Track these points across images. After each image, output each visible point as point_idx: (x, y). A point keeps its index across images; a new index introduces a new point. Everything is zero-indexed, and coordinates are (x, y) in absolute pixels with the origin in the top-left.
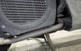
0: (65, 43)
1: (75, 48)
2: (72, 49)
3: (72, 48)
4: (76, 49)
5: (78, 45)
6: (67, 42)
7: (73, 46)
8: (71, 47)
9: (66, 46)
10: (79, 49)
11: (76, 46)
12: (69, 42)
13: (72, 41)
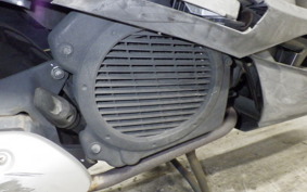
0: (221, 157)
1: (251, 170)
2: (244, 176)
3: (242, 172)
4: (254, 173)
5: (257, 162)
6: (227, 153)
7: (246, 166)
8: (240, 168)
9: (225, 167)
10: (261, 172)
11: (252, 164)
12: (232, 152)
13: (240, 149)
